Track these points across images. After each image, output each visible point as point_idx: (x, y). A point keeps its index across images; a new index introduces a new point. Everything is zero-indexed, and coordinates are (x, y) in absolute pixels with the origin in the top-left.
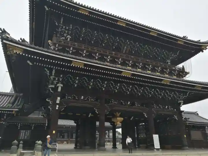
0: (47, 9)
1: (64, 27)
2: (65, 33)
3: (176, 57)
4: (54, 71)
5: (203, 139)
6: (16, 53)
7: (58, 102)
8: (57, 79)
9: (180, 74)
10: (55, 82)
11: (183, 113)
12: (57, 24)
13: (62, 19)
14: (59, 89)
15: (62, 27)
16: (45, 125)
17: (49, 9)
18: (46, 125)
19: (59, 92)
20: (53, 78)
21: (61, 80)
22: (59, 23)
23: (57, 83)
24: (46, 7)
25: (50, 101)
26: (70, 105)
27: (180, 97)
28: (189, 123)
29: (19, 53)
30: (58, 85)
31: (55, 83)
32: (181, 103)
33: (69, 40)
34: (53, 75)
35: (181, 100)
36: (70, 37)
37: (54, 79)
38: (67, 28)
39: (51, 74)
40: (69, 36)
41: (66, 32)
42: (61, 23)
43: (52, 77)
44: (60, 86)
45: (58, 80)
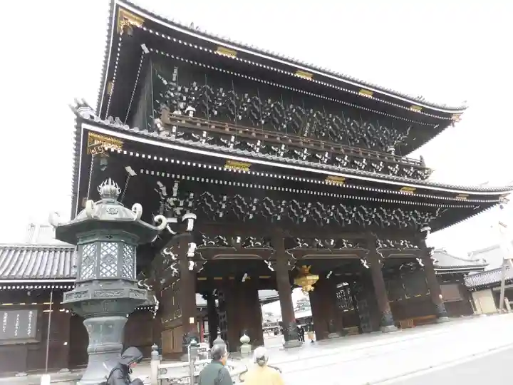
0: (146, 51)
1: (179, 89)
2: (181, 100)
3: (405, 138)
4: (176, 185)
5: (461, 299)
6: (109, 150)
7: (191, 253)
8: (182, 204)
9: (403, 170)
10: (178, 210)
11: (432, 251)
12: (165, 82)
13: (176, 71)
14: (190, 226)
15: (176, 89)
16: (154, 308)
17: (149, 50)
18: (157, 308)
19: (188, 231)
20: (174, 202)
21: (190, 204)
22: (169, 79)
23: (183, 213)
24: (143, 46)
25: (172, 254)
26: (215, 257)
27: (424, 219)
28: (438, 271)
29: (116, 151)
30: (186, 216)
31: (179, 213)
32: (426, 232)
33: (191, 115)
34: (175, 194)
35: (425, 226)
36: (194, 109)
37: (177, 204)
38: (187, 90)
39: (170, 194)
40: (190, 108)
41: (185, 98)
42: (174, 79)
43: (171, 200)
44: (190, 217)
45: (186, 205)
